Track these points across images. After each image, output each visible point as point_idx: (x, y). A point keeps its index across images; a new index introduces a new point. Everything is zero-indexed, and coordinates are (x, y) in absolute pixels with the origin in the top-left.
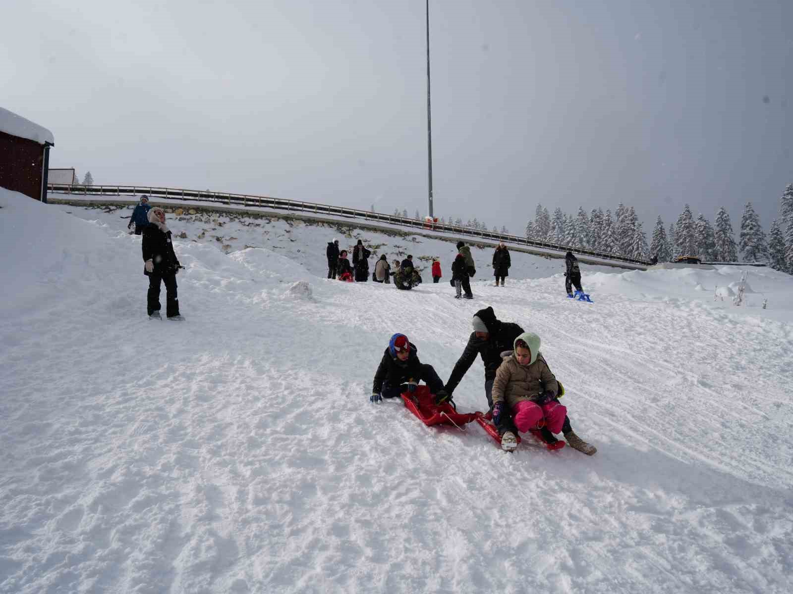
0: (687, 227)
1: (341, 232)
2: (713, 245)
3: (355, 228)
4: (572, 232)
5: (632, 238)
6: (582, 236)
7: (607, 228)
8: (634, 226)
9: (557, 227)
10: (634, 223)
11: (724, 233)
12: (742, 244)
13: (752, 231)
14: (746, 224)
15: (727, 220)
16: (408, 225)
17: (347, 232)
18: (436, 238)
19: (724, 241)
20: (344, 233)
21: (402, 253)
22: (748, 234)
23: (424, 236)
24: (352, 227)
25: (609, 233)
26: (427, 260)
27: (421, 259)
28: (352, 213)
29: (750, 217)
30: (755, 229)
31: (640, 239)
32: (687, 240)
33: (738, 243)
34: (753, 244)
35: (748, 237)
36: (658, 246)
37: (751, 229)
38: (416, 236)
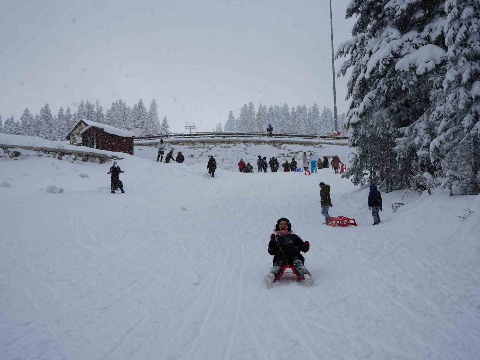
3: (284, 144)
23: (328, 144)
24: (282, 143)
38: (322, 144)
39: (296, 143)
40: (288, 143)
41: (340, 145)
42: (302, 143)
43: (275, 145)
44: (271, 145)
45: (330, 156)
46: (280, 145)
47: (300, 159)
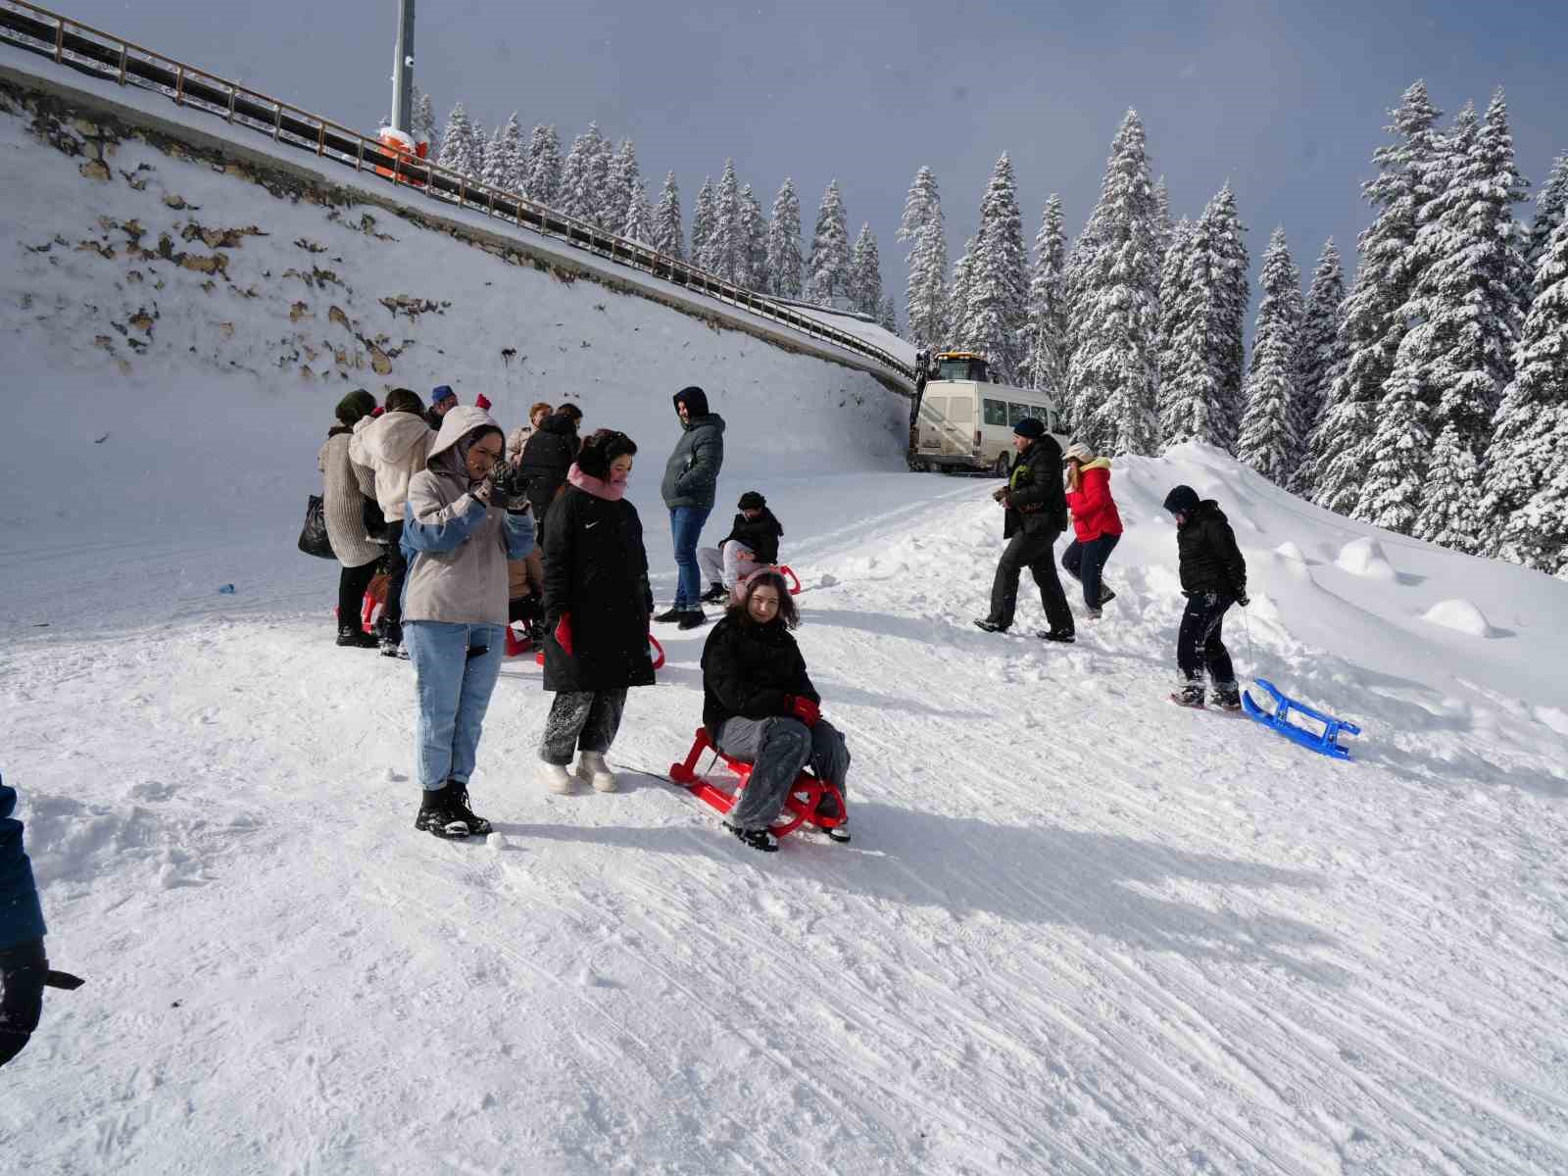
0: (729, 211)
1: (56, 144)
2: (763, 254)
3: (128, 137)
4: (498, 171)
5: (624, 213)
6: (521, 187)
7: (575, 179)
8: (631, 187)
9: (461, 150)
10: (629, 181)
11: (787, 235)
12: (814, 262)
13: (834, 241)
14: (826, 224)
15: (795, 210)
16: (345, 157)
17: (90, 150)
18: (439, 226)
19: (784, 250)
20: (75, 150)
21: (326, 275)
22: (825, 245)
23: (402, 213)
24: (112, 126)
25: (579, 191)
26: (412, 312)
27: (392, 306)
28: (112, 59)
29: (834, 213)
30: (839, 237)
31: (640, 220)
32: (726, 238)
33: (806, 259)
34: (833, 267)
35: (825, 251)
36: (663, 236)
37: (832, 236)
38: (374, 211)
39: (217, 156)
40: (164, 138)
41: (459, 237)
42: (256, 170)
43: (54, 126)
44: (18, 121)
45: (418, 301)
46: (100, 139)
47: (250, 293)
